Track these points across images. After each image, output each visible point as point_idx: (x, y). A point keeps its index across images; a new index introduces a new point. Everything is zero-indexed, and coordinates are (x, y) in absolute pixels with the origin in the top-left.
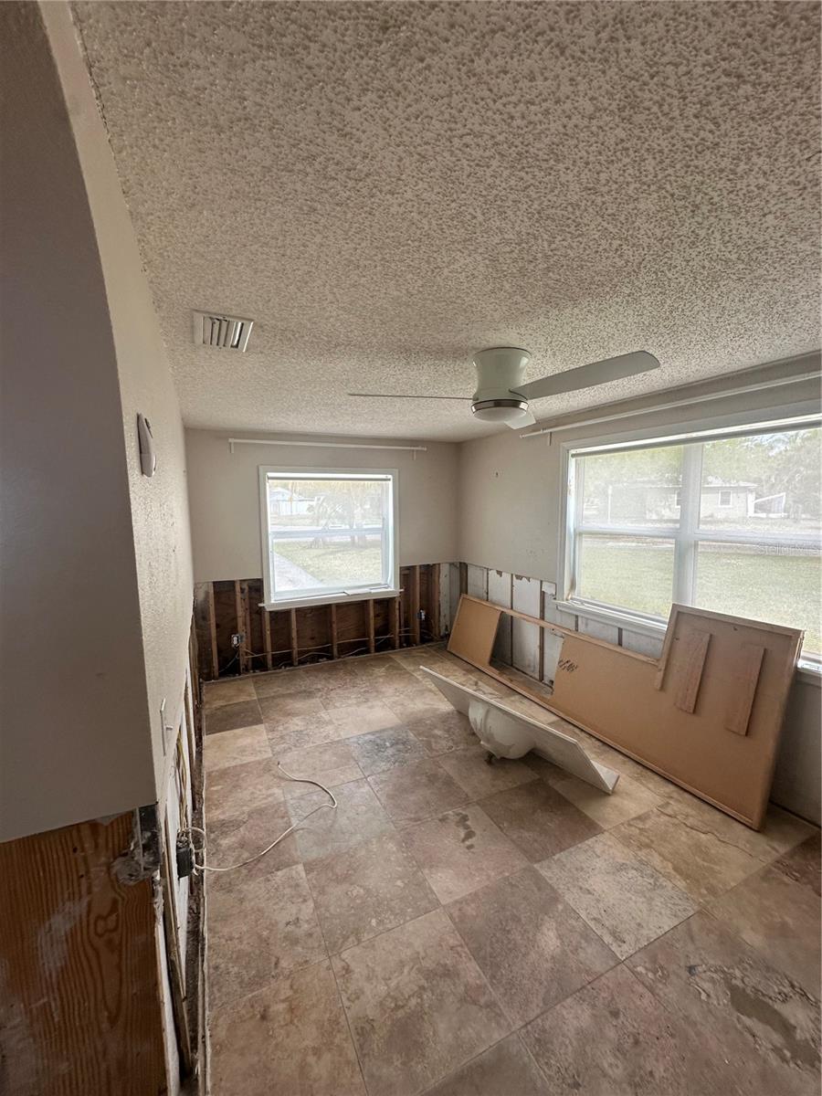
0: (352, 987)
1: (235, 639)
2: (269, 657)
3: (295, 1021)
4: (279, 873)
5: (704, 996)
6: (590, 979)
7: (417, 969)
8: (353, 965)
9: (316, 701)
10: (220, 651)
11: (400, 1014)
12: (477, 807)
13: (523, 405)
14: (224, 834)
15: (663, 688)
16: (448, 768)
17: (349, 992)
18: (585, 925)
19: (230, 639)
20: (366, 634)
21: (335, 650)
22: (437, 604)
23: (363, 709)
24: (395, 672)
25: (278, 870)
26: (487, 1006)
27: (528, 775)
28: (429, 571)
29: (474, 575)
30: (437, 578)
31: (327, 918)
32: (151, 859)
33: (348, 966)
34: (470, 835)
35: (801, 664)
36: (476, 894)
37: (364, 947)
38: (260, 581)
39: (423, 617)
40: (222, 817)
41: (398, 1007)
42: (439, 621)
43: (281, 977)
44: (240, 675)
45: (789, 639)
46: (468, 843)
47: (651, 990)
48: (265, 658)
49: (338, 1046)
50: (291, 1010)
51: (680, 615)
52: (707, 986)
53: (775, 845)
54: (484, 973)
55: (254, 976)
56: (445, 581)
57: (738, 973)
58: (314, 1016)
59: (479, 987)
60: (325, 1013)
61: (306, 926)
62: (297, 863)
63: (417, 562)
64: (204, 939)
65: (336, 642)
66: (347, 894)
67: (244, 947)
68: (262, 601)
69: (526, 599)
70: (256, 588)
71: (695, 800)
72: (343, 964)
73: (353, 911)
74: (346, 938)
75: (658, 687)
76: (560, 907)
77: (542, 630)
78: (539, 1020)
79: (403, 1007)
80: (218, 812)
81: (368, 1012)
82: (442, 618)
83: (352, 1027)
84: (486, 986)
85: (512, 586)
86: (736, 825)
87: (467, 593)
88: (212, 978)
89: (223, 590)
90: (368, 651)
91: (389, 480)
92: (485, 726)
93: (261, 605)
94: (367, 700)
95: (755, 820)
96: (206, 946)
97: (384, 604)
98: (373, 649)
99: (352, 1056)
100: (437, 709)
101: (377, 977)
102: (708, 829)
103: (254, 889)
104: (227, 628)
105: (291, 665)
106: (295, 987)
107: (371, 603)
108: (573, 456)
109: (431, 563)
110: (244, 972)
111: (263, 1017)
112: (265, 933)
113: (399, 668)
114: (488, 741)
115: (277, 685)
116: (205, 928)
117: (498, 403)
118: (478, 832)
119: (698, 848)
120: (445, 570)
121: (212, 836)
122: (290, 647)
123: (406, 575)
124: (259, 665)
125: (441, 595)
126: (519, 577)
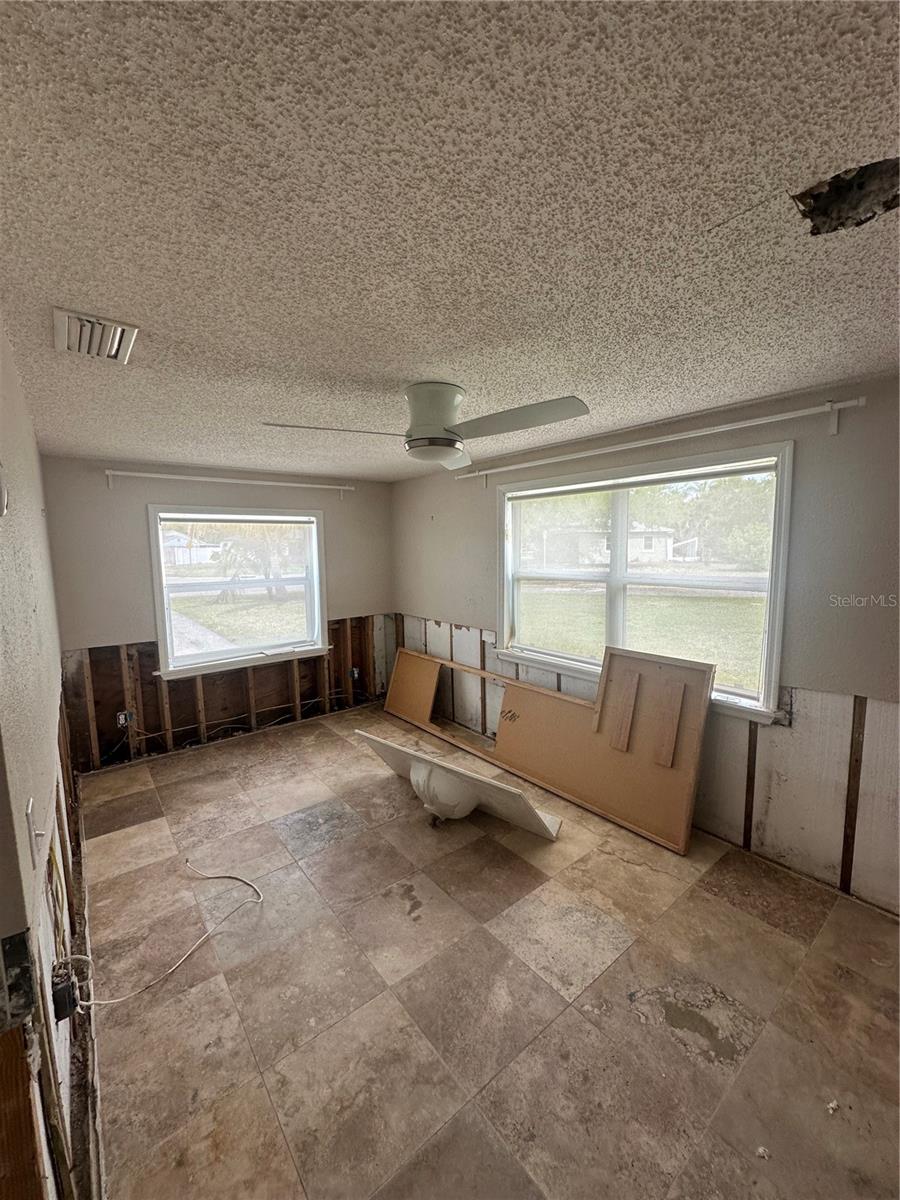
0: (289, 1102)
1: (122, 717)
2: (169, 736)
3: (222, 1157)
4: (193, 990)
5: (643, 1019)
6: (540, 1028)
7: (364, 1062)
8: (290, 1075)
9: (233, 781)
10: (100, 734)
11: (347, 1115)
13: (458, 445)
14: (117, 957)
15: (599, 730)
16: (390, 838)
17: (287, 1106)
19: (115, 719)
20: (290, 699)
21: (254, 722)
22: (371, 661)
23: (291, 785)
24: (326, 739)
25: (191, 986)
27: (474, 833)
28: (361, 624)
29: (410, 627)
30: (370, 632)
31: (255, 1029)
32: (22, 1001)
33: (284, 1077)
34: (416, 905)
35: (715, 695)
36: (425, 967)
37: (302, 1052)
38: (154, 645)
39: (356, 675)
40: (112, 937)
41: (343, 1109)
42: (374, 678)
43: (202, 1111)
44: (130, 761)
45: (704, 673)
46: (413, 915)
48: (163, 737)
49: (276, 1171)
50: (216, 1146)
51: (613, 656)
52: (645, 1009)
53: (698, 866)
54: (436, 1049)
55: (166, 1118)
56: (379, 637)
57: (671, 990)
58: (245, 1144)
59: (431, 1064)
60: (258, 1137)
61: (229, 1045)
62: (214, 974)
63: (347, 615)
64: (94, 1091)
65: (254, 711)
66: (279, 997)
67: (152, 1087)
68: (158, 669)
69: (465, 650)
70: (149, 654)
71: (631, 835)
72: (279, 1077)
73: (287, 1015)
74: (280, 1047)
75: (596, 729)
76: (511, 963)
77: (483, 681)
78: (494, 1082)
79: (349, 1107)
80: (108, 931)
81: (310, 1124)
82: (377, 676)
83: (292, 1145)
84: (438, 1061)
85: (452, 636)
86: (665, 852)
87: (404, 646)
88: (108, 1135)
89: (103, 660)
90: (293, 719)
91: (313, 522)
92: (428, 787)
93: (156, 673)
94: (294, 774)
95: (681, 846)
96: (99, 1099)
97: (311, 663)
98: (298, 715)
99: (293, 1177)
100: (376, 775)
101: (319, 1082)
102: (642, 861)
103: (161, 1014)
104: (110, 703)
105: (198, 742)
106: (219, 1118)
107: (296, 663)
108: (509, 499)
109: (363, 615)
110: (152, 1117)
111: (180, 1163)
112: (178, 1065)
113: (330, 734)
114: (432, 803)
115: (181, 768)
116: (97, 1077)
117: (433, 441)
118: (424, 902)
119: (635, 881)
120: (379, 622)
121: (101, 962)
122: (196, 720)
123: (335, 629)
124: (156, 746)
125: (376, 650)
126: (458, 627)
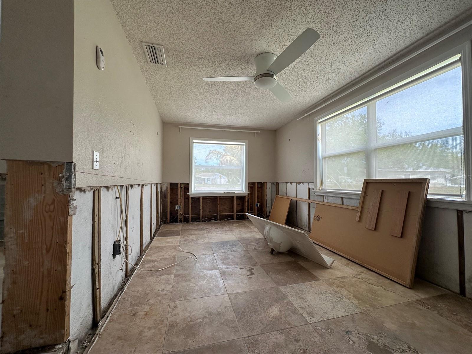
0: (174, 312)
1: (177, 207)
2: (190, 217)
3: (146, 318)
4: (163, 276)
5: (351, 342)
7: (206, 311)
8: (178, 306)
9: (205, 231)
10: (171, 214)
11: (191, 323)
12: (260, 267)
14: (148, 263)
16: (252, 254)
17: (173, 313)
18: (295, 309)
19: (175, 208)
20: (233, 212)
21: (218, 217)
22: (265, 201)
23: (223, 235)
24: (242, 226)
25: (163, 275)
26: (232, 327)
27: (289, 259)
28: (262, 186)
29: (282, 187)
30: (265, 189)
31: (176, 291)
32: (68, 184)
33: (177, 306)
34: (252, 274)
36: (245, 292)
37: (186, 301)
38: (188, 184)
39: (258, 206)
40: (149, 259)
41: (191, 321)
42: (266, 209)
43: (147, 305)
44: (178, 223)
45: (422, 183)
46: (249, 277)
47: (321, 335)
48: (189, 217)
49: (159, 329)
50: (146, 315)
51: (368, 183)
52: (354, 339)
53: (419, 294)
54: (236, 317)
55: (137, 303)
56: (269, 191)
57: (376, 337)
58: (154, 318)
59: (231, 321)
60: (159, 318)
61: (165, 292)
62: (172, 274)
63: (256, 181)
64: (124, 290)
65: (219, 214)
66: (188, 285)
67: (138, 294)
68: (189, 192)
69: (302, 192)
70: (187, 187)
72: (175, 305)
73: (187, 290)
74: (180, 297)
76: (285, 301)
79: (193, 321)
80: (150, 257)
81: (177, 320)
82: (267, 207)
83: (168, 324)
84: (235, 321)
85: (297, 188)
86: (397, 285)
87: (279, 195)
88: (120, 301)
89: (173, 186)
90: (233, 219)
91: (244, 145)
93: (188, 194)
94: (226, 233)
96: (124, 292)
97: (241, 198)
98: (235, 218)
99: (163, 332)
100: (255, 237)
101: (187, 311)
102: (380, 285)
103: (151, 280)
104: (174, 203)
105: (200, 221)
106: (151, 308)
107: (235, 197)
108: (319, 123)
109: (262, 182)
110: (134, 301)
111: (134, 315)
112: (148, 292)
114: (271, 242)
115: (191, 226)
116: (126, 287)
118: (256, 274)
120: (269, 185)
121: (143, 263)
122: (200, 214)
123: (251, 186)
124: (186, 220)
125: (267, 197)
126: (299, 183)
